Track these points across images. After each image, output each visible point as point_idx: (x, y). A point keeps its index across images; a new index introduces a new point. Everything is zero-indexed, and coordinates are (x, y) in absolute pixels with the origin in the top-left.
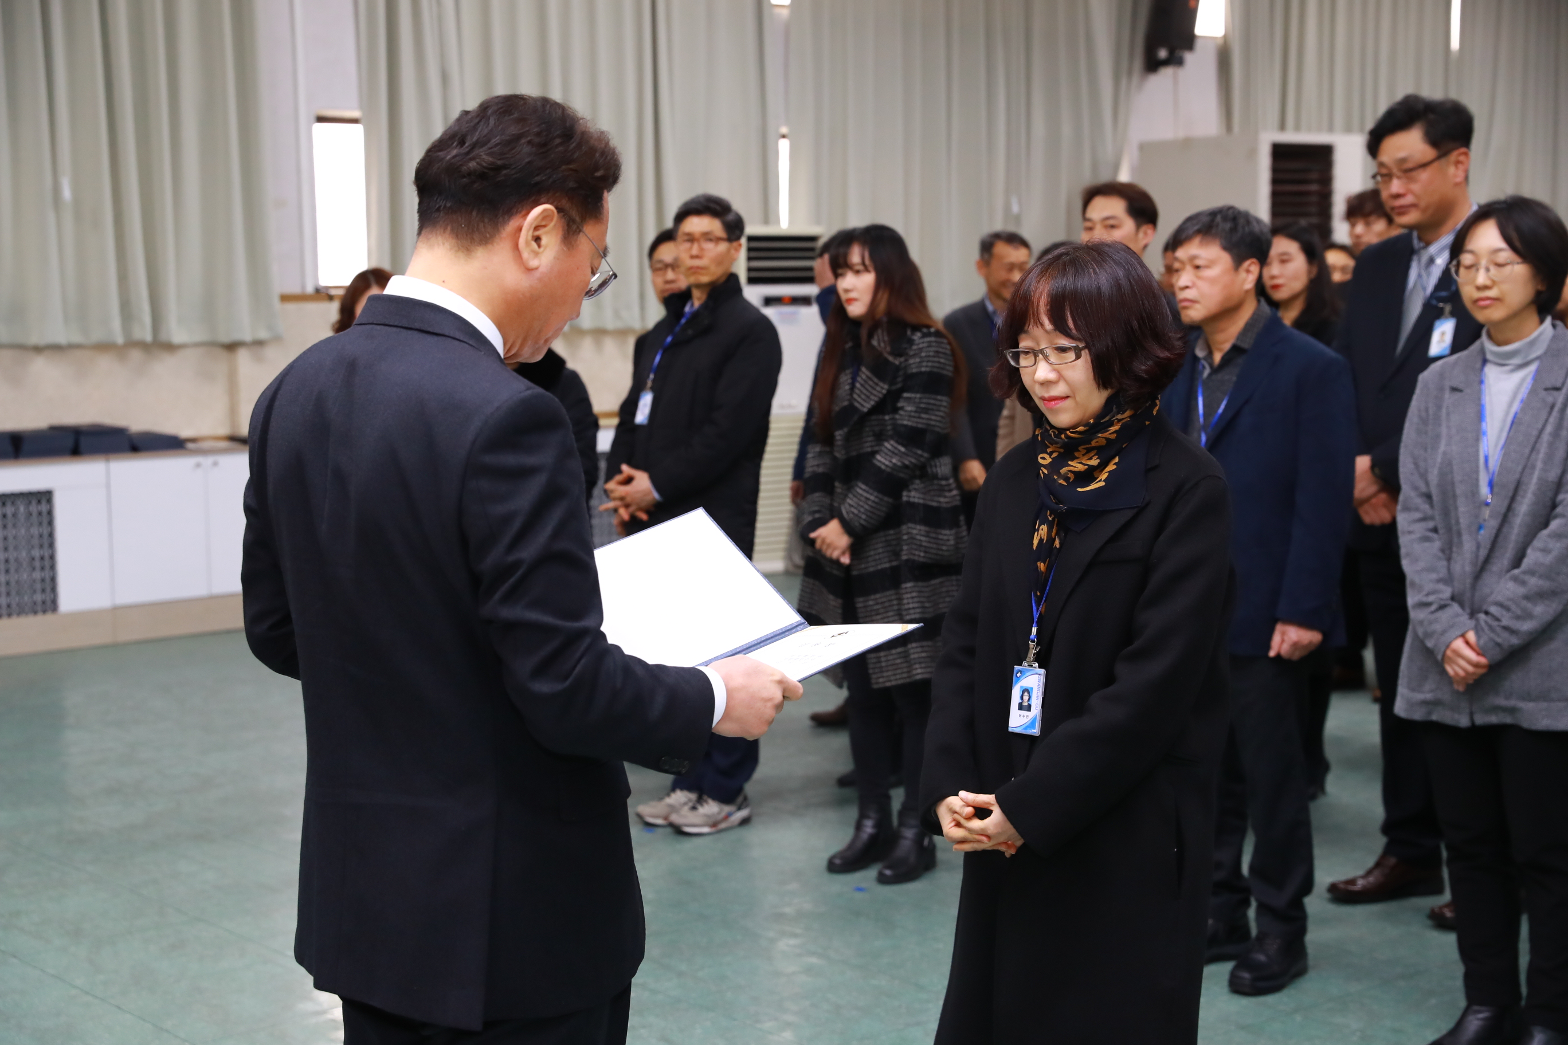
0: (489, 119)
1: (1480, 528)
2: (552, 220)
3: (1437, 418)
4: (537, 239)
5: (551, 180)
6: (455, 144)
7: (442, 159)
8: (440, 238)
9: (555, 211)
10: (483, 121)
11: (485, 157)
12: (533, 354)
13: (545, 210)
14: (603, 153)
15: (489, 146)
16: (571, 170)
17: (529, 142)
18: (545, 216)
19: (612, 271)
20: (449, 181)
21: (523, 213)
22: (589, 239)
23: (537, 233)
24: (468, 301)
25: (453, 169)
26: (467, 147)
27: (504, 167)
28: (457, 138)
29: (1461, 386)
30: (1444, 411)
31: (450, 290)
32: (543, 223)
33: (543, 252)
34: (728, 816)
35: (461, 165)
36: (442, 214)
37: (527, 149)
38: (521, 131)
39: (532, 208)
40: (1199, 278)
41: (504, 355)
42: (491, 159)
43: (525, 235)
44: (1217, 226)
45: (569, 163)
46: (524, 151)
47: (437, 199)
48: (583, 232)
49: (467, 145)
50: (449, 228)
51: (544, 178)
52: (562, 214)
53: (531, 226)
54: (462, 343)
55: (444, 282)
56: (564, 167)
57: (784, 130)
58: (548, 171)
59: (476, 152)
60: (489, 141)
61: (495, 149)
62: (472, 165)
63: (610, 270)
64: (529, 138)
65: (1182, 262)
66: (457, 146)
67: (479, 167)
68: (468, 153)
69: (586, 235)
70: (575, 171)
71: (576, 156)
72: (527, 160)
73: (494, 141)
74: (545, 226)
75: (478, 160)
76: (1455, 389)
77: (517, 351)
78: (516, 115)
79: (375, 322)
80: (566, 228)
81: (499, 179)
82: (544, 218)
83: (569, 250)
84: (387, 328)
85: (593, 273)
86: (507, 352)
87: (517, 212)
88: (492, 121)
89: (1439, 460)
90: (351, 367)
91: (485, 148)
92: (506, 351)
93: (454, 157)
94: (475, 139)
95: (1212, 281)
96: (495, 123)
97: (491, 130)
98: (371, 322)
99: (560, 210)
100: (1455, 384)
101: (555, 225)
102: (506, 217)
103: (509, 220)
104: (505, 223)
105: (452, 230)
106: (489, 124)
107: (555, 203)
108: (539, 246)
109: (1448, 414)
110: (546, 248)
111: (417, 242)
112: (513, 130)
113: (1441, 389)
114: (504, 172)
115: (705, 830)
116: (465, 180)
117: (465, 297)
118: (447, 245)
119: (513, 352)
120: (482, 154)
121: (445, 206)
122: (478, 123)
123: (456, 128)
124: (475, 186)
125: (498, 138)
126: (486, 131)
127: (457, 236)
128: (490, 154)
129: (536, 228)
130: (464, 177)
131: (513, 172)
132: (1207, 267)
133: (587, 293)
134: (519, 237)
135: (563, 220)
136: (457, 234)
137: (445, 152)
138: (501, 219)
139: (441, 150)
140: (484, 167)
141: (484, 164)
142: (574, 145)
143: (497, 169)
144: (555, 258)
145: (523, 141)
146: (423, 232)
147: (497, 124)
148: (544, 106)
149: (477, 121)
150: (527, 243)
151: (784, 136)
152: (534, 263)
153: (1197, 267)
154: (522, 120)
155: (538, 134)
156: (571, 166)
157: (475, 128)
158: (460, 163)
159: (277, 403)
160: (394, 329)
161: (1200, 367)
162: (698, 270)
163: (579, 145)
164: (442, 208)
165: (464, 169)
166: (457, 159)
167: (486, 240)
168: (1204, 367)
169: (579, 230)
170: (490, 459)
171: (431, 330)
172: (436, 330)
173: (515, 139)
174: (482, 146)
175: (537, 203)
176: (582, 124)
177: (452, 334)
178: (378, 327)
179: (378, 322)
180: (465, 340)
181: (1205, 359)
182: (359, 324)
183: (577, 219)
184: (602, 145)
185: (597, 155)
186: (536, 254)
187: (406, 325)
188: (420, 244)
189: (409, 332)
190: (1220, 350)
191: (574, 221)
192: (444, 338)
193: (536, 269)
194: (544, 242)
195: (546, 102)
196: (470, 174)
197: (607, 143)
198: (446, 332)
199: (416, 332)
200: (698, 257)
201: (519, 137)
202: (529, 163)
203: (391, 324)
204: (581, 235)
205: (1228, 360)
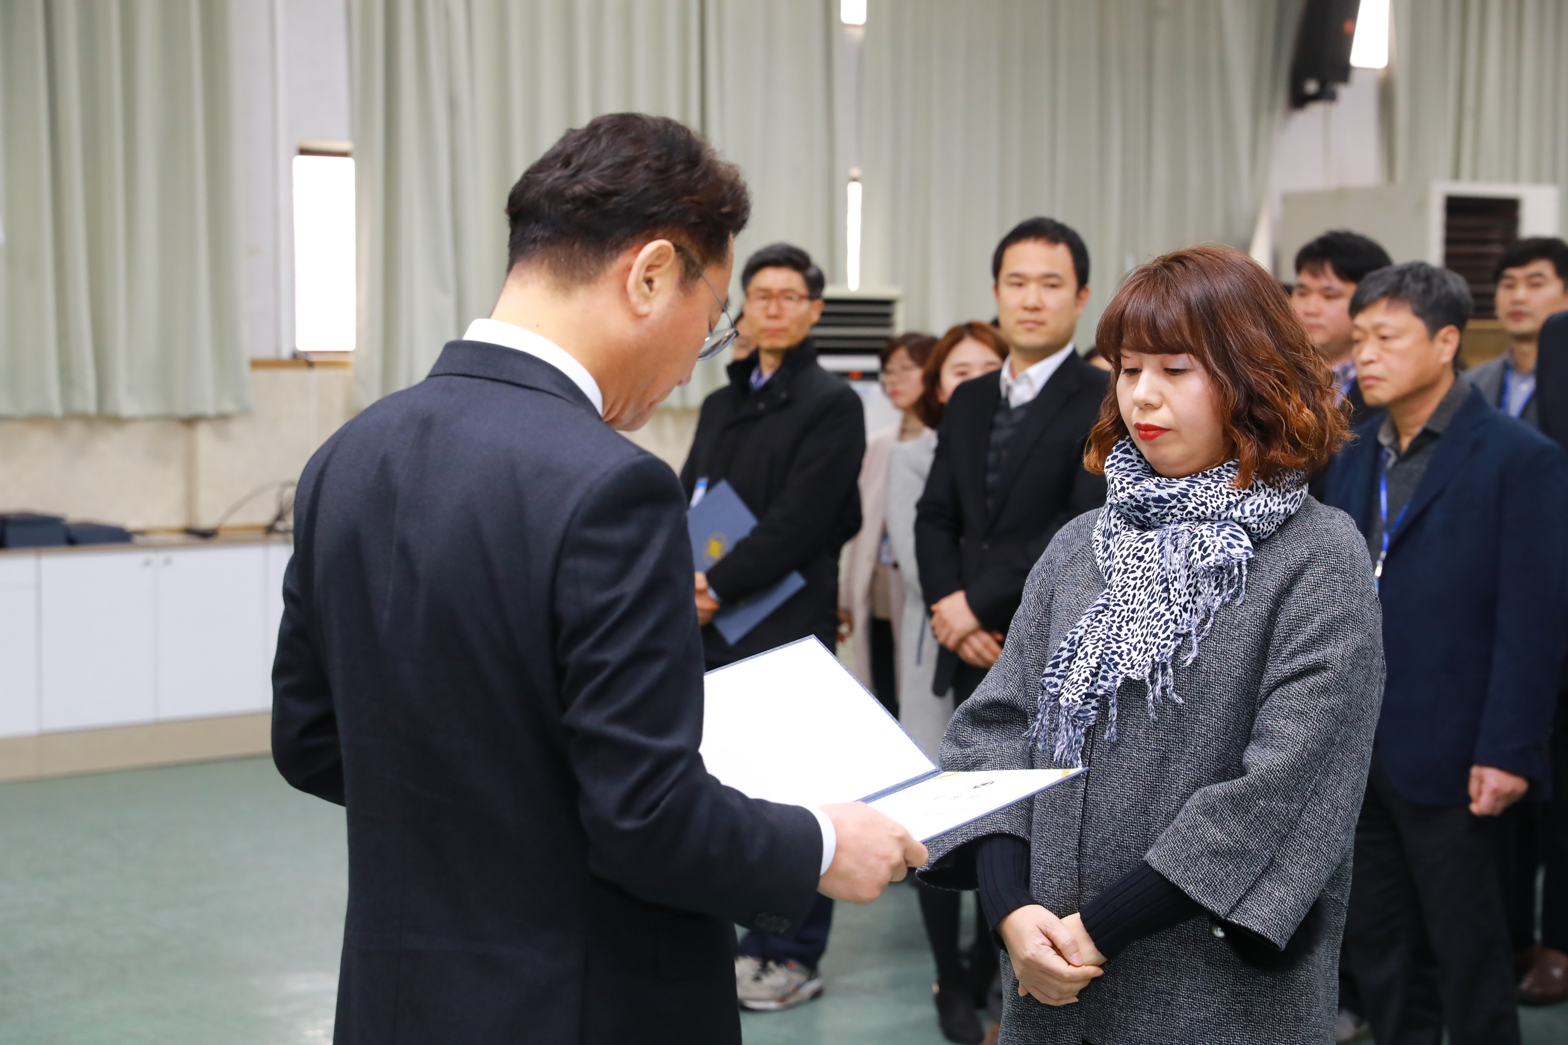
0: (601, 138)
2: (668, 259)
4: (649, 281)
5: (670, 212)
6: (558, 165)
7: (544, 181)
8: (535, 275)
9: (673, 249)
10: (593, 141)
11: (592, 181)
13: (660, 247)
14: (732, 188)
15: (599, 167)
16: (692, 201)
17: (647, 167)
18: (660, 254)
19: (735, 326)
20: (549, 208)
21: (635, 249)
22: (709, 285)
23: (650, 274)
24: (565, 350)
25: (555, 195)
26: (573, 169)
27: (616, 193)
28: (561, 158)
31: (547, 337)
32: (658, 263)
33: (655, 296)
34: (799, 987)
35: (564, 189)
36: (538, 246)
37: (643, 174)
38: (638, 153)
39: (645, 244)
40: (1386, 350)
41: (604, 416)
42: (600, 183)
43: (635, 275)
44: (1408, 287)
45: (692, 193)
46: (640, 178)
47: (533, 228)
48: (703, 277)
49: (573, 165)
50: (546, 262)
51: (662, 209)
52: (681, 252)
53: (643, 263)
54: (560, 400)
55: (538, 326)
56: (686, 198)
58: (667, 201)
59: (583, 174)
60: (598, 164)
61: (606, 173)
62: (578, 188)
64: (647, 162)
65: (1364, 331)
66: (561, 167)
67: (585, 191)
68: (574, 175)
69: (706, 281)
70: (699, 203)
72: (643, 187)
73: (606, 163)
74: (658, 266)
75: (585, 184)
77: (618, 414)
78: (633, 134)
79: (454, 372)
80: (684, 269)
81: (606, 208)
82: (659, 257)
83: (685, 295)
84: (470, 380)
85: (712, 329)
86: (606, 413)
87: (628, 247)
88: (603, 143)
90: (426, 424)
91: (595, 170)
92: (606, 411)
93: (558, 178)
94: (582, 160)
95: (1402, 354)
96: (608, 143)
97: (603, 151)
98: (448, 371)
99: (678, 248)
101: (671, 266)
102: (614, 252)
103: (617, 256)
104: (613, 258)
105: (550, 264)
106: (599, 144)
107: (672, 240)
108: (651, 289)
110: (659, 291)
112: (628, 151)
114: (615, 199)
115: (773, 1005)
116: (569, 206)
117: (563, 345)
118: (543, 282)
120: (590, 176)
121: (542, 237)
122: (588, 142)
123: (560, 148)
124: (581, 212)
125: (610, 159)
126: (595, 152)
127: (555, 272)
128: (599, 178)
129: (649, 268)
130: (567, 202)
131: (627, 199)
132: (1396, 337)
134: (627, 278)
135: (681, 261)
136: (555, 270)
137: (546, 173)
138: (608, 255)
139: (540, 172)
140: (592, 192)
141: (593, 189)
142: (699, 173)
143: (607, 195)
144: (669, 304)
145: (639, 165)
146: (515, 267)
147: (610, 144)
148: (666, 127)
149: (585, 140)
150: (637, 286)
152: (644, 309)
153: (1384, 338)
154: (638, 141)
155: (658, 158)
156: (696, 198)
157: (582, 147)
158: (563, 186)
159: (331, 469)
160: (478, 381)
161: (1384, 456)
162: (776, 333)
163: (705, 175)
164: (539, 238)
165: (568, 193)
166: (560, 181)
167: (589, 279)
168: (1389, 455)
169: (697, 275)
170: (593, 534)
171: (522, 382)
172: (528, 383)
173: (628, 164)
174: (591, 168)
175: (651, 238)
176: (710, 153)
177: (547, 388)
178: (458, 378)
179: (458, 372)
180: (563, 395)
181: (1390, 446)
182: (432, 376)
183: (698, 260)
184: (732, 178)
185: (725, 188)
186: (647, 298)
187: (493, 376)
188: (510, 281)
189: (496, 384)
190: (1408, 434)
191: (693, 263)
192: (538, 393)
193: (646, 316)
194: (656, 284)
195: (667, 123)
196: (574, 199)
197: (738, 175)
198: (541, 385)
199: (503, 385)
200: (775, 317)
201: (634, 160)
202: (646, 190)
203: (474, 374)
204: (701, 280)
205: (1417, 446)
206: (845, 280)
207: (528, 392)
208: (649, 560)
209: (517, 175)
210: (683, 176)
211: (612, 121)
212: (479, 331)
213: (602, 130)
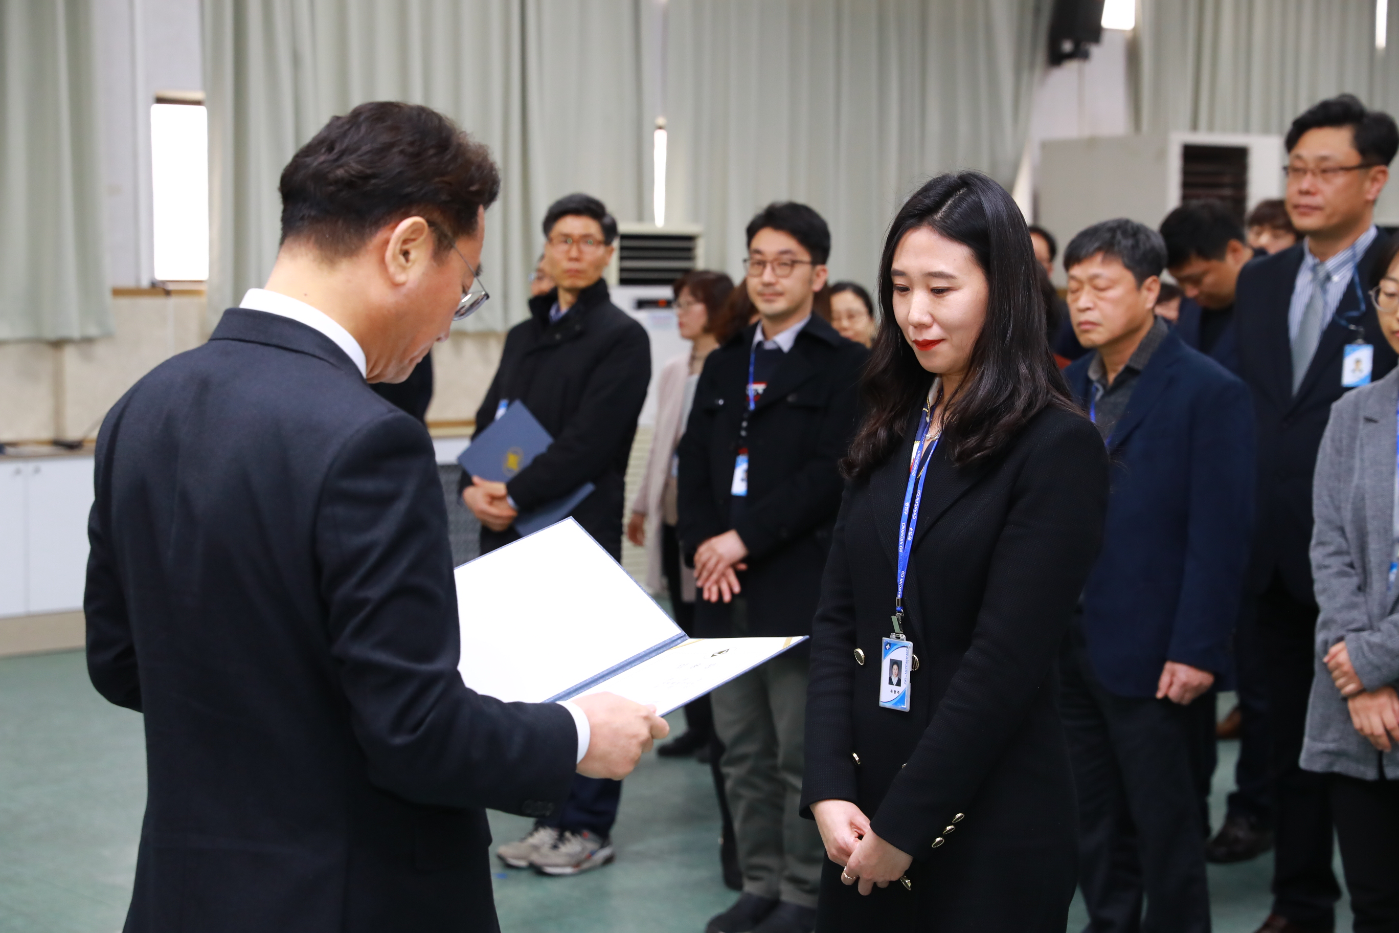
0: (360, 126)
1: (1391, 567)
2: (421, 234)
3: (1351, 449)
4: (406, 254)
5: (423, 191)
6: (323, 150)
7: (309, 165)
8: (303, 250)
9: (426, 224)
10: (353, 129)
11: (353, 165)
12: (398, 374)
13: (414, 224)
14: (480, 167)
15: (359, 153)
16: (443, 182)
17: (402, 152)
18: (415, 229)
19: (484, 290)
20: (315, 189)
21: (392, 225)
22: (461, 256)
23: (406, 247)
24: (331, 317)
25: (319, 177)
26: (335, 154)
27: (374, 176)
28: (325, 144)
29: (1375, 417)
30: (1358, 443)
31: (311, 304)
32: (413, 237)
33: (410, 267)
34: (591, 854)
35: (329, 172)
36: (306, 223)
37: (398, 159)
38: (394, 140)
39: (402, 220)
40: (1101, 299)
41: (367, 375)
42: (360, 167)
43: (393, 248)
44: (1119, 243)
45: (442, 175)
46: (395, 161)
47: (301, 207)
48: (455, 248)
49: (336, 151)
50: (313, 238)
51: (416, 189)
52: (433, 228)
53: (399, 238)
54: (322, 362)
55: (306, 295)
56: (437, 179)
57: (661, 121)
58: (419, 183)
59: (344, 159)
60: (358, 149)
61: (365, 157)
62: (340, 172)
63: (481, 289)
64: (401, 148)
65: (1081, 283)
66: (325, 152)
67: (347, 175)
68: (336, 160)
69: (458, 252)
70: (450, 184)
71: (450, 168)
72: (398, 170)
73: (365, 148)
74: (414, 240)
75: (346, 168)
76: (1369, 420)
77: (381, 371)
78: (389, 123)
79: (231, 337)
80: (437, 243)
81: (368, 188)
82: (413, 232)
83: (439, 266)
84: (242, 344)
85: (465, 292)
86: (370, 370)
87: (386, 224)
88: (363, 129)
89: (1352, 495)
90: (204, 385)
91: (354, 156)
93: (322, 163)
94: (344, 146)
95: (1115, 302)
96: (367, 130)
97: (363, 137)
98: (226, 336)
99: (431, 223)
100: (1369, 414)
101: (425, 239)
102: (373, 229)
103: (376, 232)
104: (372, 234)
105: (316, 240)
106: (359, 131)
107: (426, 216)
108: (407, 260)
109: (1362, 446)
110: (414, 262)
111: (279, 252)
112: (385, 138)
113: (1355, 419)
114: (373, 181)
115: (567, 870)
116: (332, 188)
117: (327, 312)
118: (311, 256)
119: (376, 372)
120: (351, 161)
121: (309, 216)
122: (349, 129)
123: (326, 133)
124: (343, 193)
125: (369, 145)
126: (356, 138)
127: (321, 246)
128: (359, 162)
129: (405, 242)
130: (330, 184)
131: (384, 181)
132: (1109, 288)
133: (457, 313)
134: (385, 251)
135: (434, 235)
137: (312, 158)
138: (368, 230)
139: (307, 156)
140: (352, 176)
141: (353, 173)
142: (448, 157)
143: (366, 178)
144: (423, 274)
145: (395, 150)
146: (286, 242)
147: (369, 131)
148: (419, 115)
149: (347, 127)
150: (394, 257)
151: (660, 128)
152: (401, 278)
153: (1098, 287)
154: (395, 128)
155: (412, 144)
156: (446, 179)
157: (345, 134)
158: (327, 170)
159: (124, 422)
160: (250, 345)
161: (1093, 389)
162: (576, 273)
163: (455, 158)
164: (306, 217)
165: (331, 176)
166: (325, 165)
167: (351, 252)
168: (1097, 389)
169: (450, 246)
170: (347, 484)
171: (289, 346)
172: (295, 347)
173: (386, 148)
174: (351, 154)
175: (407, 215)
176: (460, 136)
177: (311, 351)
178: (234, 343)
179: (235, 337)
180: (325, 357)
181: (1098, 381)
182: (213, 339)
183: (450, 234)
184: (480, 159)
185: (473, 168)
186: (404, 269)
187: (264, 341)
188: (282, 254)
189: (267, 348)
190: (1114, 371)
191: (446, 236)
192: (303, 355)
193: (403, 284)
194: (413, 256)
195: (422, 111)
196: (337, 182)
197: (485, 158)
198: (306, 350)
199: (273, 351)
200: (577, 260)
201: (391, 145)
202: (400, 173)
203: (247, 339)
204: (452, 251)
205: (1121, 381)
206: (652, 219)
207: (294, 355)
208: (401, 507)
209: (288, 158)
210: (435, 160)
211: (371, 110)
212: (254, 300)
213: (362, 118)
